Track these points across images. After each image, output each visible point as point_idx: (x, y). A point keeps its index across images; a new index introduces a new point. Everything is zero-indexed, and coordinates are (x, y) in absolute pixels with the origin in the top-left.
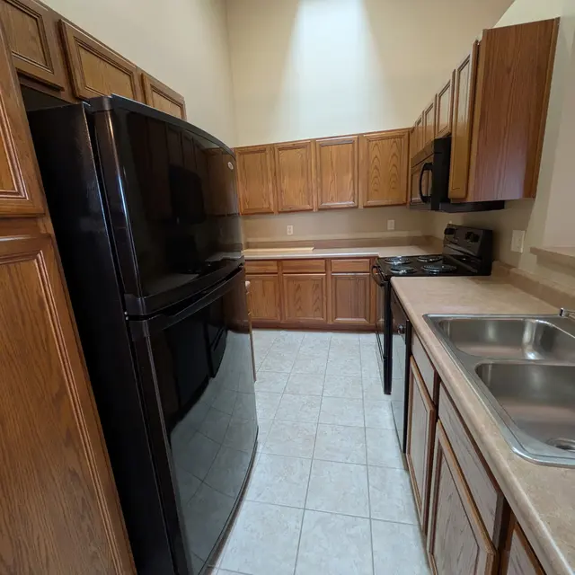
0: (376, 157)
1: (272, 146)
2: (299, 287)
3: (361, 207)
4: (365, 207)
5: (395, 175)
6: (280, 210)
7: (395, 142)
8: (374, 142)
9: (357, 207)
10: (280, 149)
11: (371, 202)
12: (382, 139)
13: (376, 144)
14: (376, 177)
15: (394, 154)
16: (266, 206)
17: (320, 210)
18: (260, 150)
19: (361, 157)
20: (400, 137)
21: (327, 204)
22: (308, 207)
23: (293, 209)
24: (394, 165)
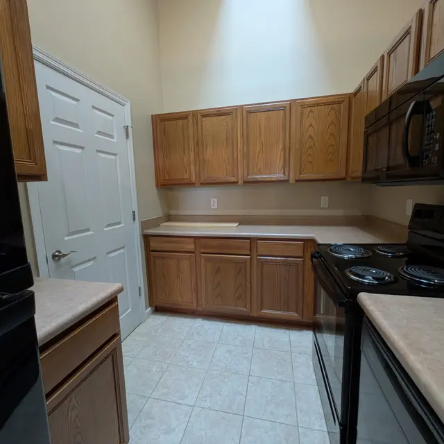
0: (311, 125)
1: (195, 113)
2: (219, 269)
3: (292, 181)
4: (297, 181)
5: (332, 145)
6: (201, 182)
7: (332, 109)
8: (308, 109)
9: (287, 181)
10: (204, 116)
11: (304, 176)
12: (318, 105)
13: (311, 111)
14: (310, 147)
15: (332, 123)
16: (186, 176)
17: (246, 183)
18: (183, 116)
19: (293, 126)
20: (339, 103)
21: (254, 177)
22: (233, 179)
23: (217, 181)
24: (332, 134)
